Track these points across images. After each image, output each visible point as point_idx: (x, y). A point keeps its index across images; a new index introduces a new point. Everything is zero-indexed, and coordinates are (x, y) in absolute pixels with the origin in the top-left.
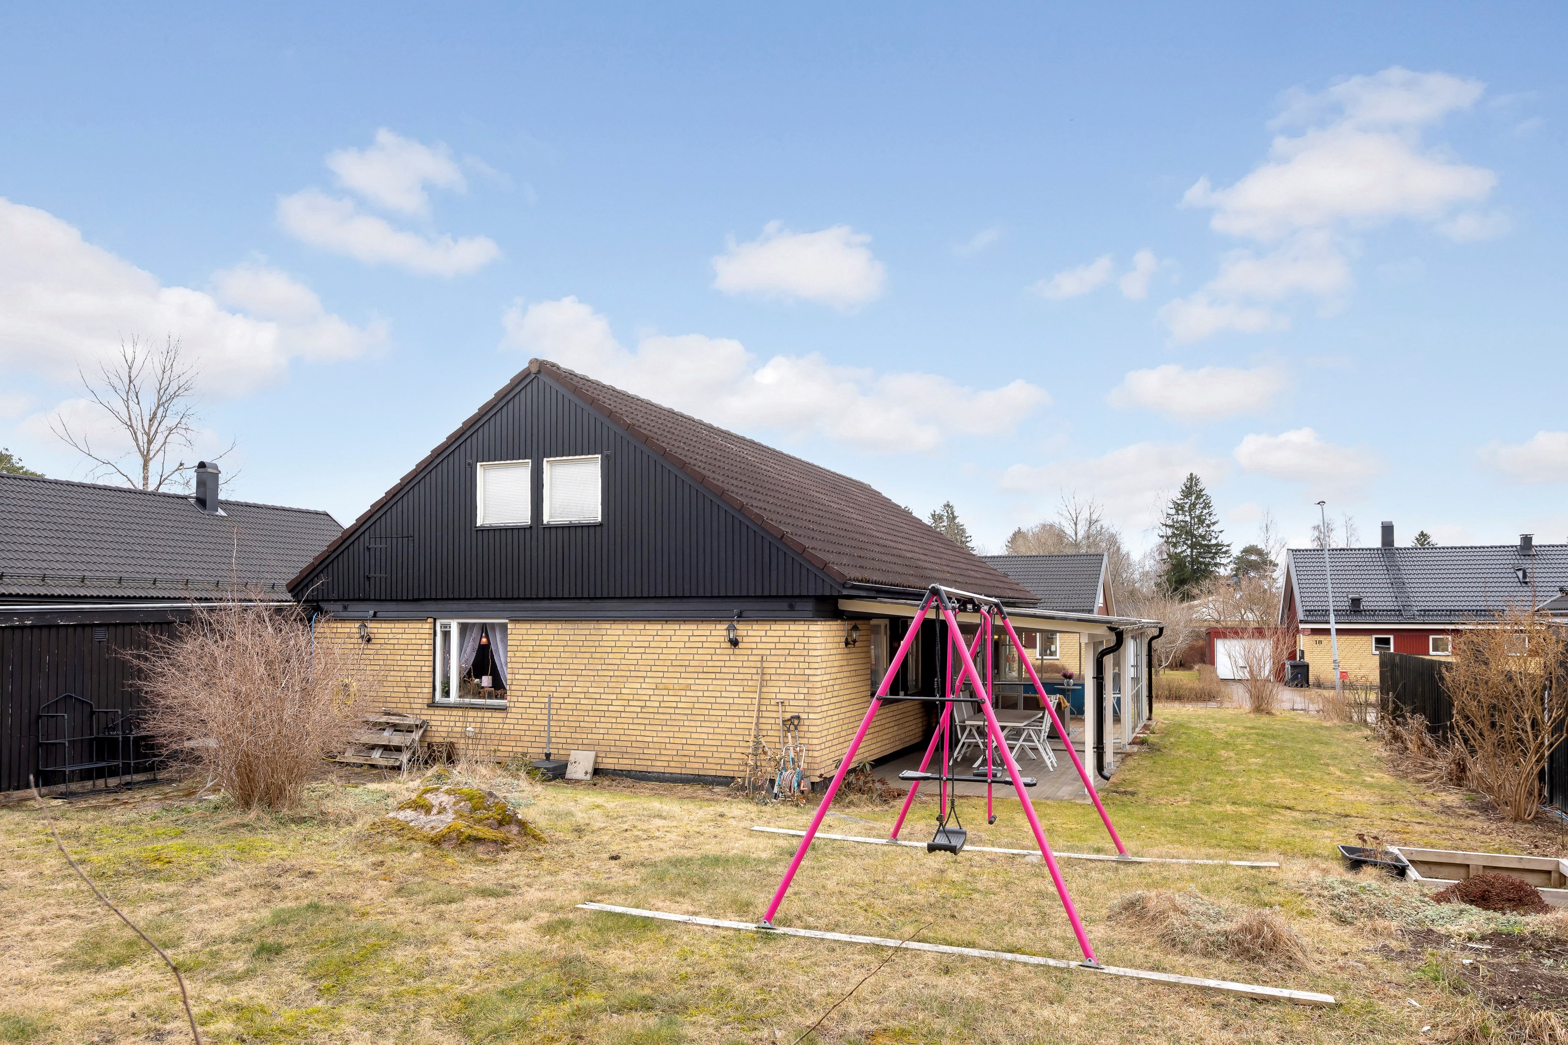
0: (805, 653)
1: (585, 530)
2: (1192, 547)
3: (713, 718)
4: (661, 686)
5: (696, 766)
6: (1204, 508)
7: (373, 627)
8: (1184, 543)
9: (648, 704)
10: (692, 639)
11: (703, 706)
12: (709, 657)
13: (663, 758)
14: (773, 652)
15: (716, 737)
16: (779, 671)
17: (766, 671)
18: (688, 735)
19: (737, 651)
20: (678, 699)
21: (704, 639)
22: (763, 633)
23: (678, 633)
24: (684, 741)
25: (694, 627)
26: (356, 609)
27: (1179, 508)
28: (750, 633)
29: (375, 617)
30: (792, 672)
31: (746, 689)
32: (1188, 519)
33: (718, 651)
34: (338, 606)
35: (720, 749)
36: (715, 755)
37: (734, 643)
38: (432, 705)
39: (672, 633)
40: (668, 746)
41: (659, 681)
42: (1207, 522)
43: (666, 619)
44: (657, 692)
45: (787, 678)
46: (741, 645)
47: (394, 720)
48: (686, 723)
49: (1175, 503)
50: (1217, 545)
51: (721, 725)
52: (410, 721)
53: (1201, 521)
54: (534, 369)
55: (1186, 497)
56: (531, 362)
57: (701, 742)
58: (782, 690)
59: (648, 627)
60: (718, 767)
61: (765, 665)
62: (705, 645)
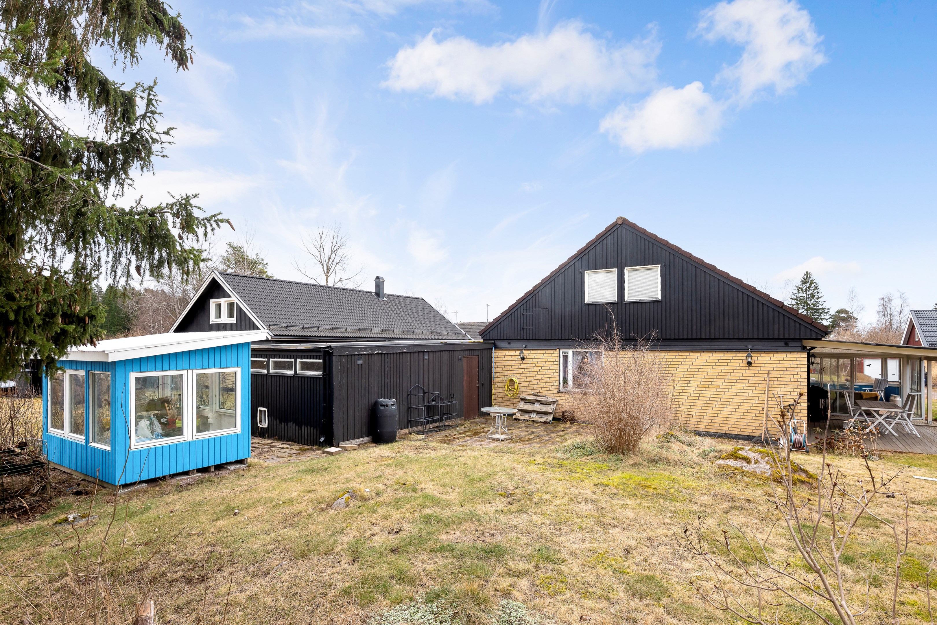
0: (798, 369)
1: (652, 304)
2: (807, 310)
3: (735, 404)
4: (700, 386)
5: (724, 428)
6: (814, 289)
7: (526, 353)
8: (803, 308)
9: (692, 395)
10: (720, 361)
11: (729, 397)
12: (732, 371)
13: (702, 424)
14: (775, 369)
15: (737, 414)
16: (779, 379)
17: (771, 379)
18: (719, 412)
19: (750, 368)
20: (711, 393)
21: (729, 361)
22: (769, 359)
23: (711, 358)
24: (716, 415)
25: (722, 354)
26: (515, 344)
27: (799, 289)
28: (759, 358)
29: (526, 348)
30: (789, 380)
31: (757, 388)
32: (805, 295)
33: (738, 368)
34: (505, 343)
35: (740, 420)
36: (736, 423)
37: (749, 364)
38: (559, 392)
39: (708, 358)
40: (705, 417)
41: (699, 383)
42: (816, 297)
43: (703, 350)
44: (697, 389)
45: (785, 383)
46: (753, 365)
47: (539, 398)
48: (717, 406)
49: (797, 287)
50: (822, 309)
51: (740, 407)
52: (549, 399)
53: (813, 296)
54: (620, 222)
55: (804, 283)
56: (618, 219)
57: (727, 416)
58: (782, 389)
59: (691, 354)
60: (739, 430)
61: (770, 376)
62: (729, 364)
